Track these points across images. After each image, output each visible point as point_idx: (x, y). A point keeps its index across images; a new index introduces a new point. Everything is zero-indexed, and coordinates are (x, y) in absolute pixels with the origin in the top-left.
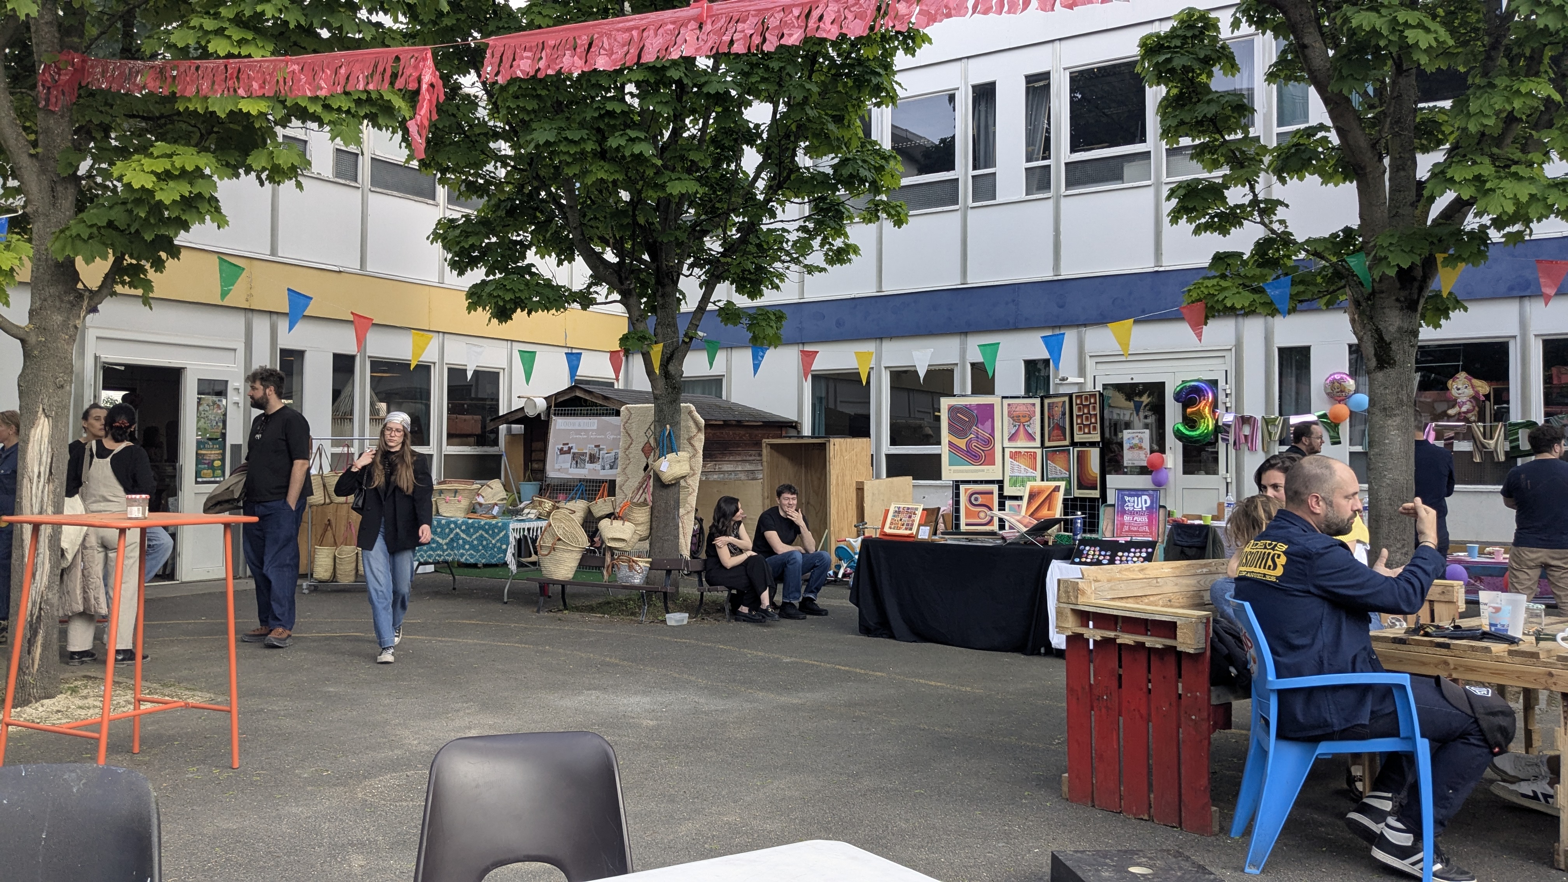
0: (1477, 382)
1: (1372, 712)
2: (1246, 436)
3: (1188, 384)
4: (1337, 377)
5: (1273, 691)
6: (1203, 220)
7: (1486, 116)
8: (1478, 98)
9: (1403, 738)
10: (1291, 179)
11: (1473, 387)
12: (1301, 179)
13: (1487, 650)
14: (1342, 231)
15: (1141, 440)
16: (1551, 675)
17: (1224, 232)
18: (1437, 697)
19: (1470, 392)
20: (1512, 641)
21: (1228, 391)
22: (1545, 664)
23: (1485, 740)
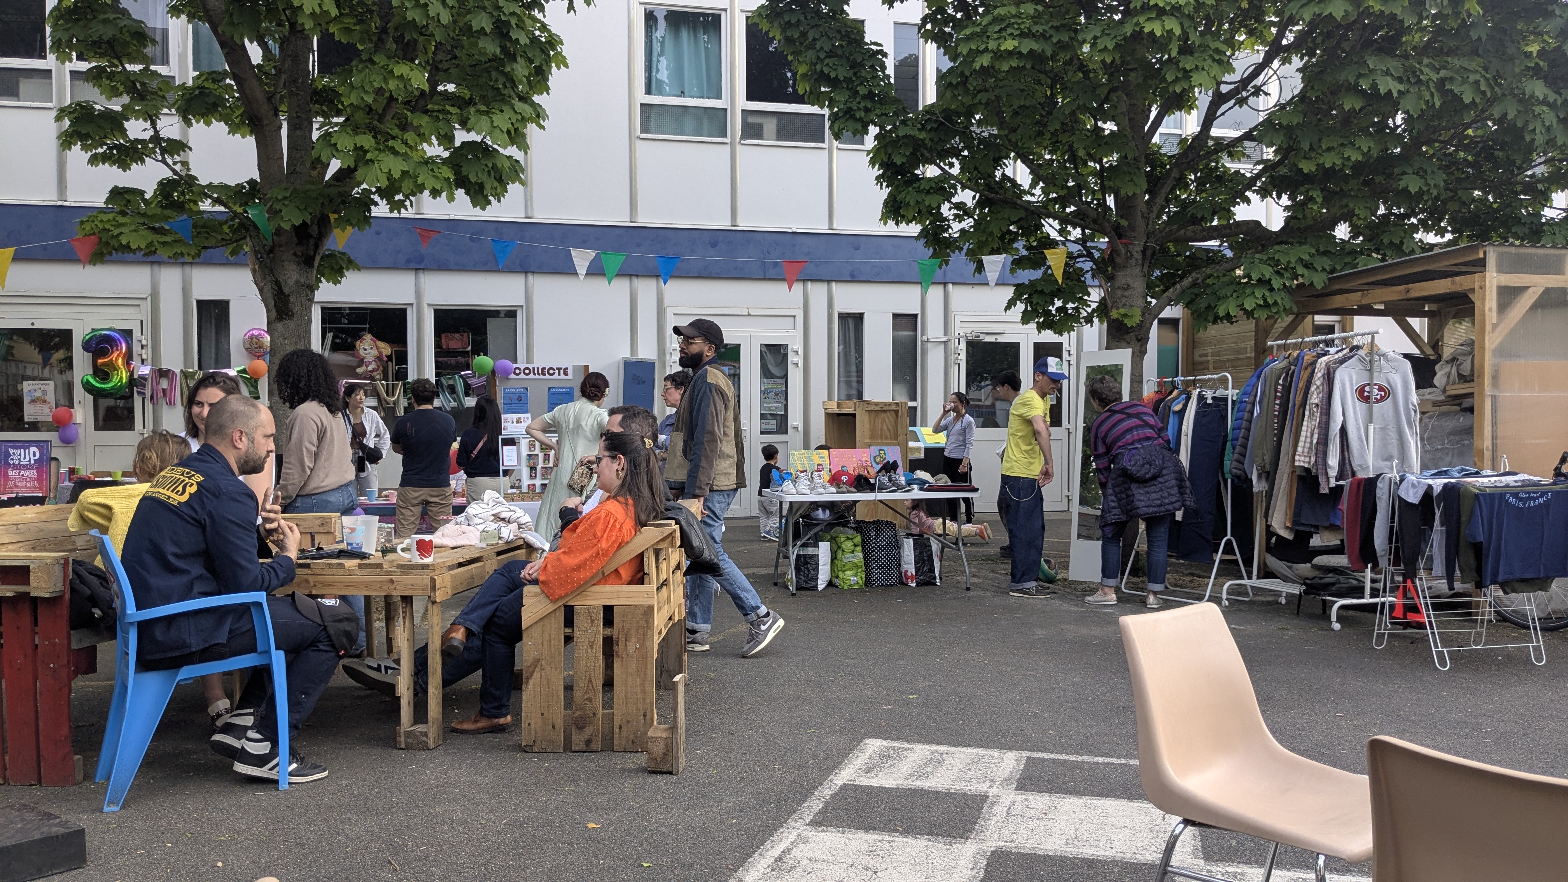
0: (381, 344)
1: (231, 631)
2: (164, 390)
3: (98, 333)
4: (255, 333)
5: (132, 624)
6: (100, 150)
7: (366, 92)
8: (361, 72)
9: (261, 653)
10: (198, 122)
11: (378, 348)
12: (208, 124)
13: (341, 565)
14: (247, 182)
15: (45, 392)
16: (392, 581)
17: (125, 166)
18: (294, 613)
19: (375, 352)
20: (364, 556)
21: (144, 343)
22: (388, 573)
23: (333, 646)
